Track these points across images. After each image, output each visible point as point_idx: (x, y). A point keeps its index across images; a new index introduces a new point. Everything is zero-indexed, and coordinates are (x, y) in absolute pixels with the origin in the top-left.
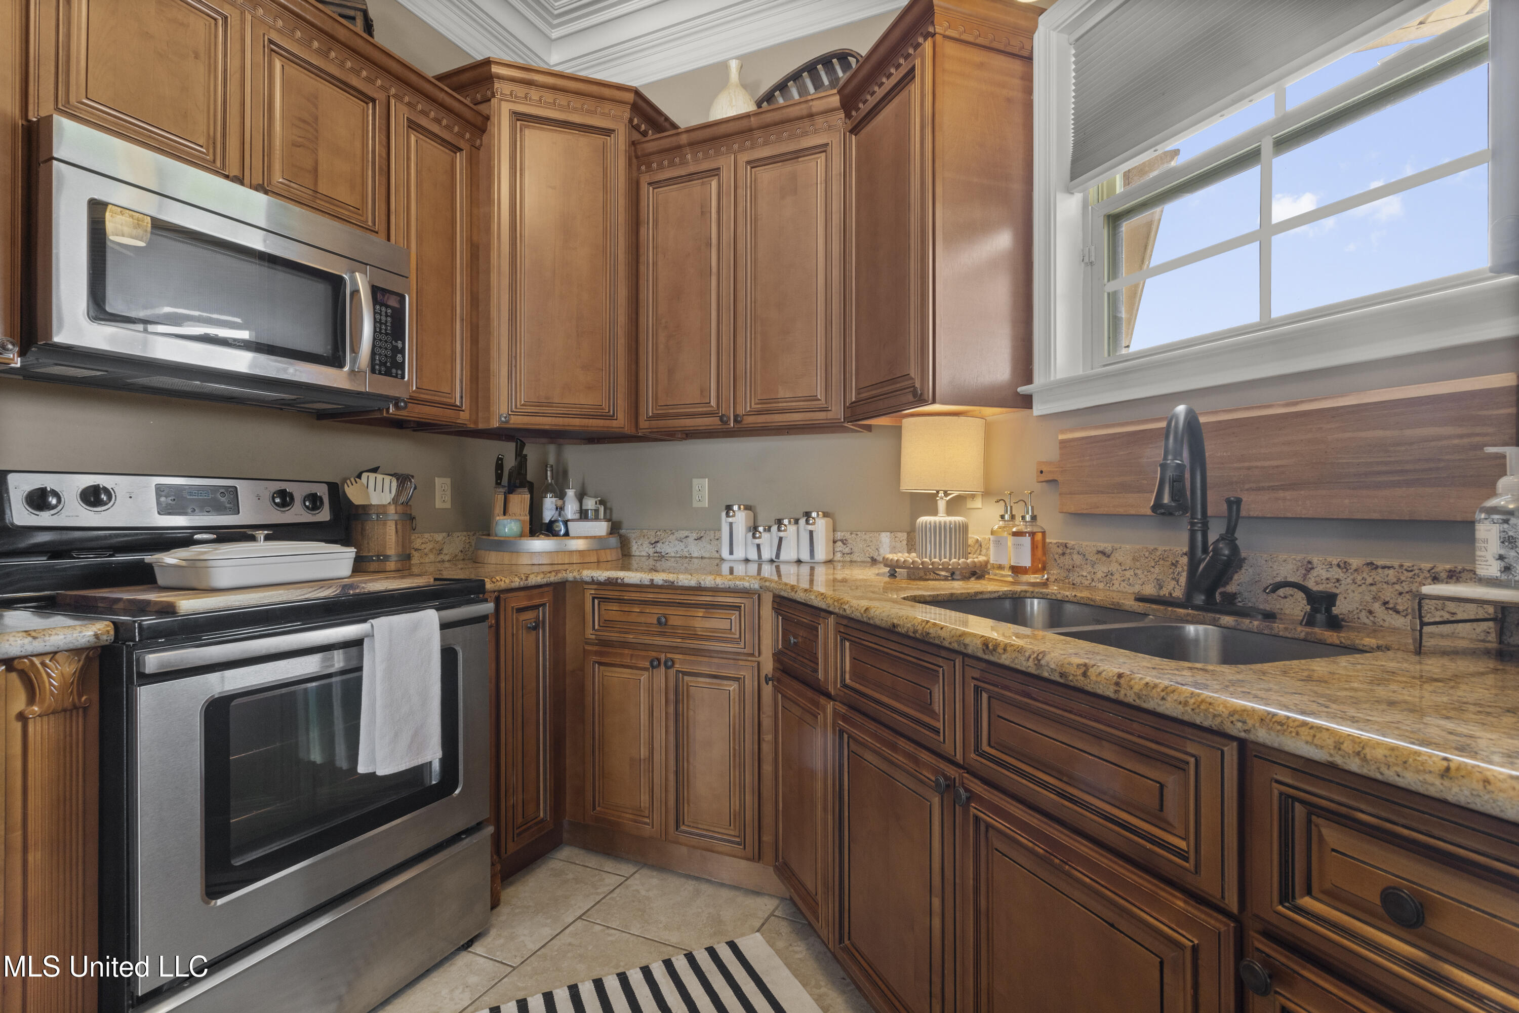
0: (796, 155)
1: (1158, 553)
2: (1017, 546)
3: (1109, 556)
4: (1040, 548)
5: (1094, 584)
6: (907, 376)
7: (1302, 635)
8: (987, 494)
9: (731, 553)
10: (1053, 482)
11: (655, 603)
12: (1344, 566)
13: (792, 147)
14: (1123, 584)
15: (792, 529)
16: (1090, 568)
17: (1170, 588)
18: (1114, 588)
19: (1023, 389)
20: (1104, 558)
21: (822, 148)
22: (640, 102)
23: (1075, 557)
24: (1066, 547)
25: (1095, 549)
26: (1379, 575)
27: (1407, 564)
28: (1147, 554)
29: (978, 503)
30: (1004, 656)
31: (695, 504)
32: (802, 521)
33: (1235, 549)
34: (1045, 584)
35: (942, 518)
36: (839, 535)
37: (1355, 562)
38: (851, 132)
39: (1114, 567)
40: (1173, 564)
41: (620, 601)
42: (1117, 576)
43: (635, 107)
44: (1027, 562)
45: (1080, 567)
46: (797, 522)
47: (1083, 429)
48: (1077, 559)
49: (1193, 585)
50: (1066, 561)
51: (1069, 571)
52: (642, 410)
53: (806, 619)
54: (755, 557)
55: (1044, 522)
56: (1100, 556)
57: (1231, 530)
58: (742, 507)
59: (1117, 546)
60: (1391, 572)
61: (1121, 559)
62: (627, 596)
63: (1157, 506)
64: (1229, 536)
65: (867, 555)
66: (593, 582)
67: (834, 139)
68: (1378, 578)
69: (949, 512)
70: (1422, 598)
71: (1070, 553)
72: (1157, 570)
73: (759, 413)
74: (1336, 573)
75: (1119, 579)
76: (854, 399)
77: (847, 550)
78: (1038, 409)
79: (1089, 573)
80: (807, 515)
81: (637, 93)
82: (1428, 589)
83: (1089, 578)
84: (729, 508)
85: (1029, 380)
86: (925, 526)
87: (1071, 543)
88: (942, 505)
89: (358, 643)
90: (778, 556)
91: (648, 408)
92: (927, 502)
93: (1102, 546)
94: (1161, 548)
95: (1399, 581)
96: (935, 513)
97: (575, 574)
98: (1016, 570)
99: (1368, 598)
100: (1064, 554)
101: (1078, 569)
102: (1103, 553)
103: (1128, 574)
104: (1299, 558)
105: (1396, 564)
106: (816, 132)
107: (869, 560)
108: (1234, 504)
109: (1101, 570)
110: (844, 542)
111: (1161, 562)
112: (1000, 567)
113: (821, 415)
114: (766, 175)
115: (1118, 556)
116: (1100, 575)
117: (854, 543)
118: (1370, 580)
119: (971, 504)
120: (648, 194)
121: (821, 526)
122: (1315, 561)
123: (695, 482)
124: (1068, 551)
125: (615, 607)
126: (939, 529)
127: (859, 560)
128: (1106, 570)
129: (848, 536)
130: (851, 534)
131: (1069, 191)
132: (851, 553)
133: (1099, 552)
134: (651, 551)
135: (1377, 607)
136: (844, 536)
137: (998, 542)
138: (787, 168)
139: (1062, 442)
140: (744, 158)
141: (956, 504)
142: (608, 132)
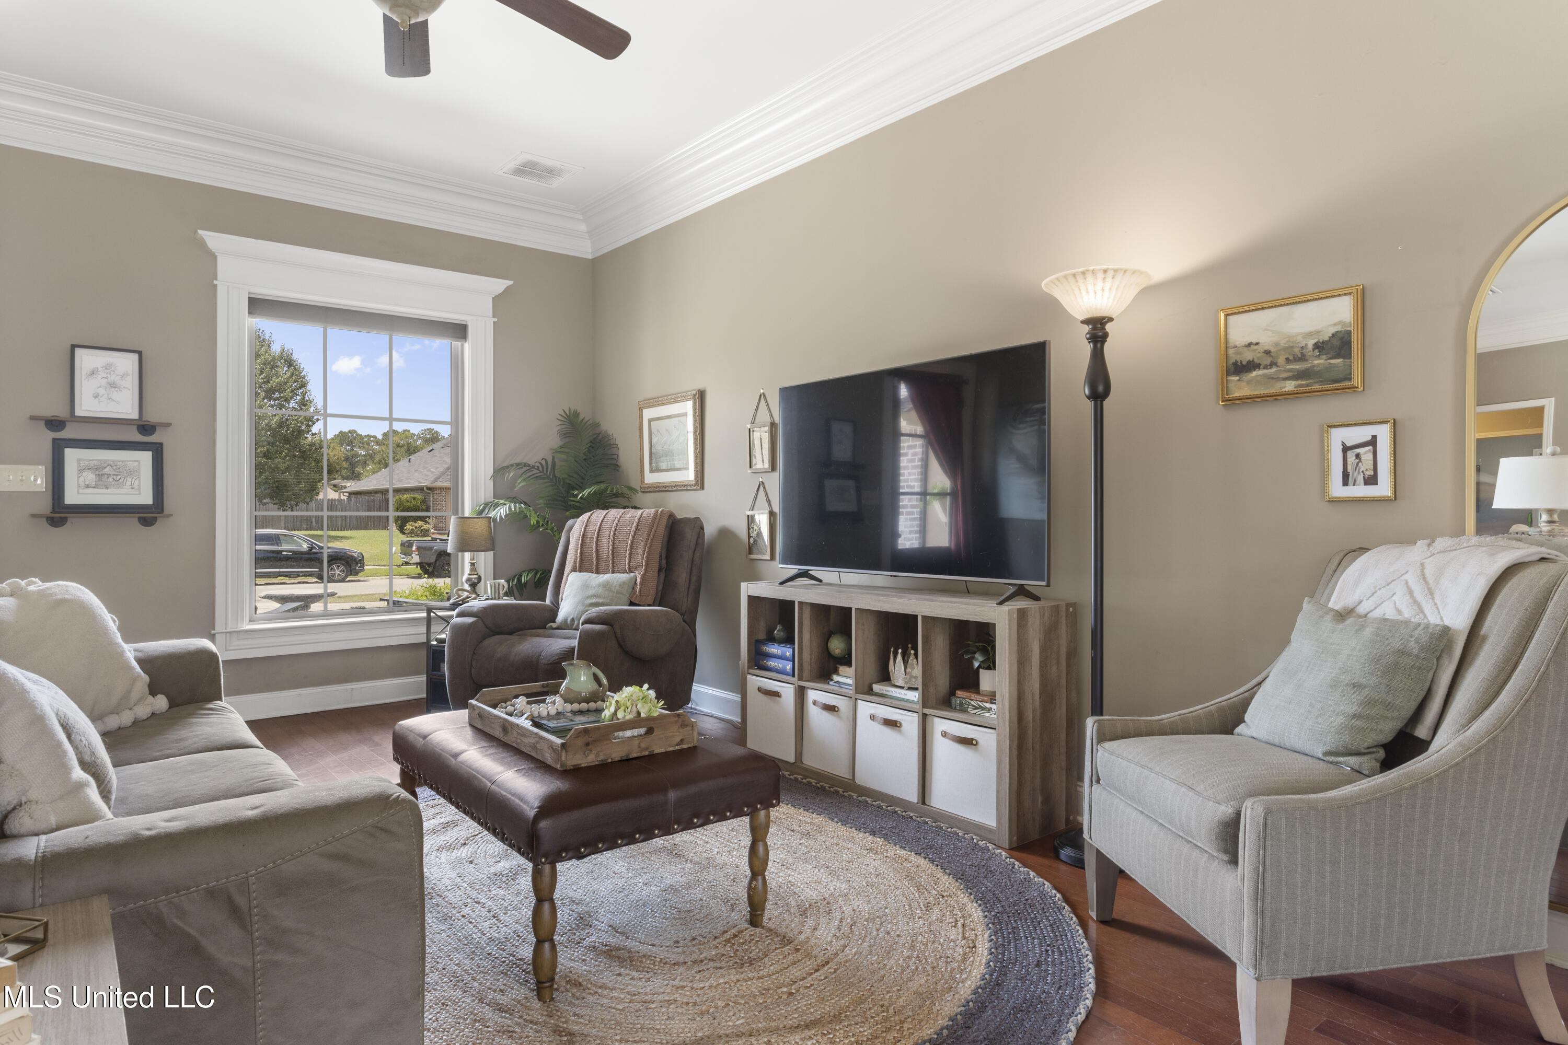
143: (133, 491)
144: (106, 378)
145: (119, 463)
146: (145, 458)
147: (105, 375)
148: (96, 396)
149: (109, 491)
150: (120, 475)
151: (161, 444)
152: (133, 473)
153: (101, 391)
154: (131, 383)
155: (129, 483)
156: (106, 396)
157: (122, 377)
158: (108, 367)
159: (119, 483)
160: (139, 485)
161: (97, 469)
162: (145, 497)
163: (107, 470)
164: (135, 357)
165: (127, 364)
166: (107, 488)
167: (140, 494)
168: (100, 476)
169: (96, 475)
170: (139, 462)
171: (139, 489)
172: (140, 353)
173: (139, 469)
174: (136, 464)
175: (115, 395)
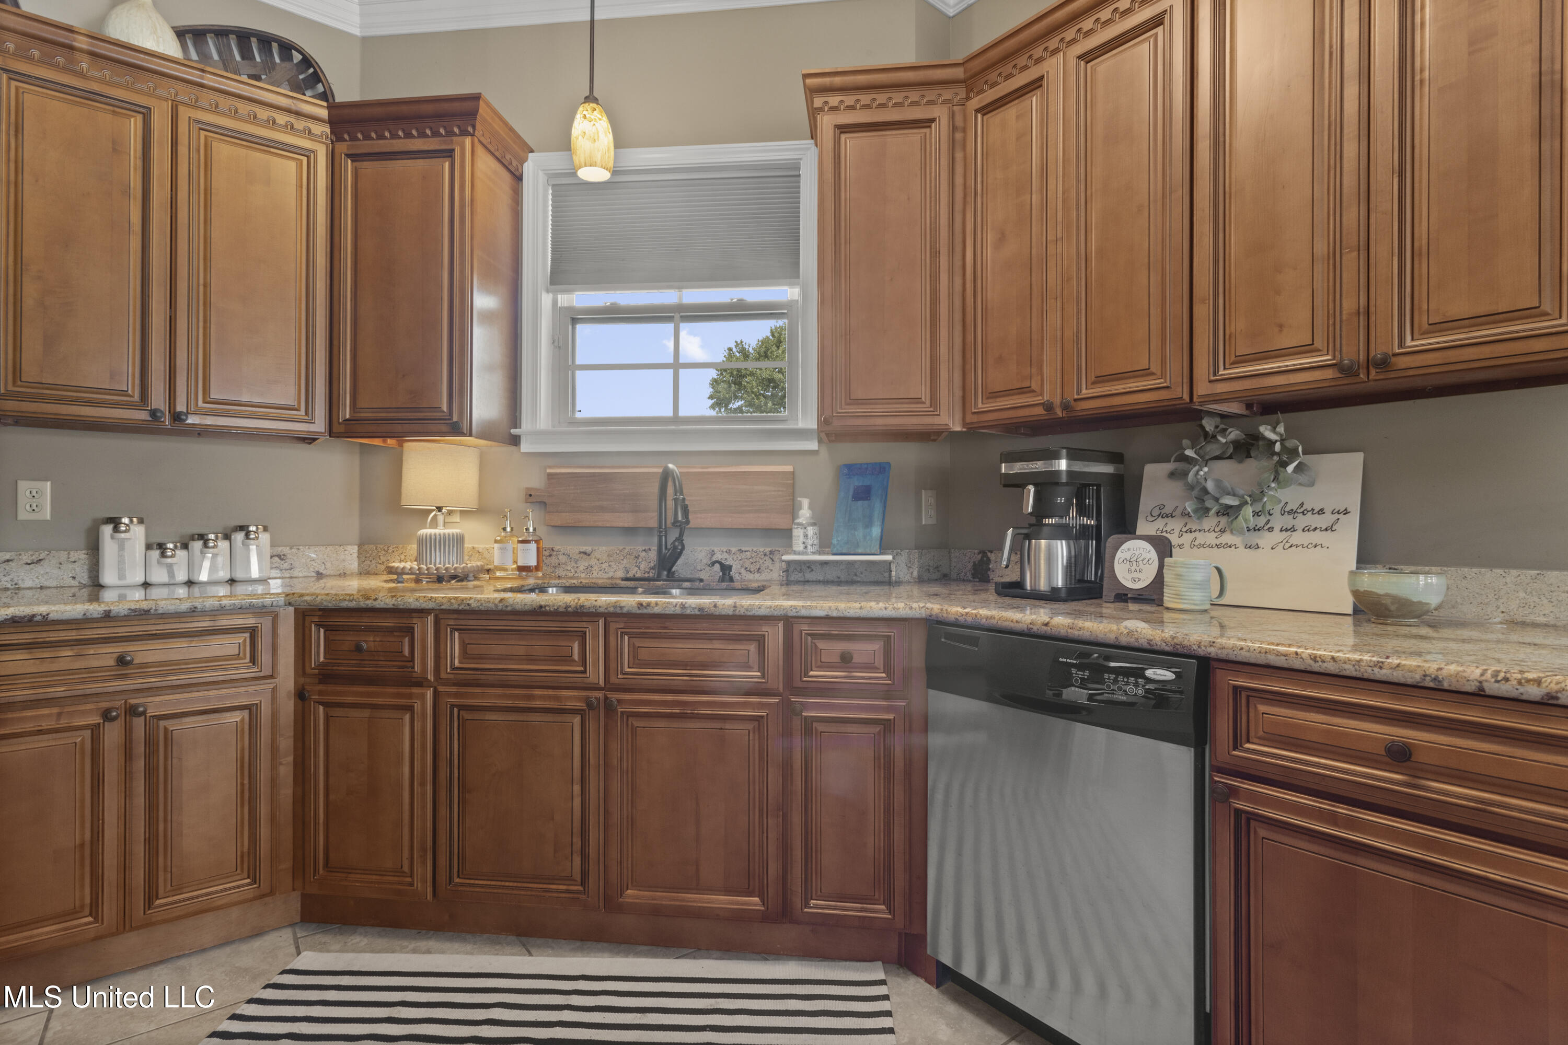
1: (626, 551)
3: (589, 555)
5: (577, 575)
7: (725, 587)
9: (121, 576)
10: (539, 503)
12: (729, 552)
14: (600, 573)
16: (573, 564)
17: (634, 572)
18: (593, 576)
19: (512, 431)
20: (585, 556)
21: (304, 151)
23: (561, 557)
24: (552, 550)
25: (578, 551)
26: (744, 555)
27: (755, 549)
28: (618, 552)
30: (656, 608)
32: (236, 536)
35: (441, 529)
36: (279, 550)
37: (734, 550)
39: (593, 562)
40: (636, 557)
42: (595, 567)
45: (565, 564)
47: (562, 467)
48: (563, 559)
51: (555, 567)
53: (387, 623)
54: (164, 580)
55: (539, 532)
56: (582, 555)
57: (682, 535)
58: (135, 520)
59: (594, 548)
60: (748, 553)
61: (599, 556)
64: (680, 539)
65: (312, 569)
68: (743, 557)
69: (446, 526)
71: (556, 555)
72: (625, 561)
73: (212, 414)
74: (725, 555)
75: (598, 570)
76: (348, 417)
77: (286, 566)
78: (525, 447)
79: (573, 567)
80: (243, 529)
83: (573, 570)
84: (115, 522)
85: (517, 424)
87: (557, 548)
88: (442, 519)
93: (584, 549)
94: (628, 548)
95: (752, 557)
96: (433, 525)
99: (739, 567)
100: (550, 556)
101: (563, 566)
102: (585, 553)
103: (604, 566)
104: (708, 549)
105: (750, 549)
107: (314, 574)
109: (583, 565)
110: (281, 557)
111: (628, 556)
113: (298, 428)
115: (596, 554)
116: (581, 568)
117: (295, 558)
118: (740, 558)
121: (260, 540)
122: (716, 550)
124: (555, 553)
127: (301, 575)
128: (586, 564)
129: (286, 550)
130: (291, 548)
131: (548, 291)
132: (291, 569)
133: (581, 553)
135: (743, 571)
136: (281, 551)
139: (550, 475)
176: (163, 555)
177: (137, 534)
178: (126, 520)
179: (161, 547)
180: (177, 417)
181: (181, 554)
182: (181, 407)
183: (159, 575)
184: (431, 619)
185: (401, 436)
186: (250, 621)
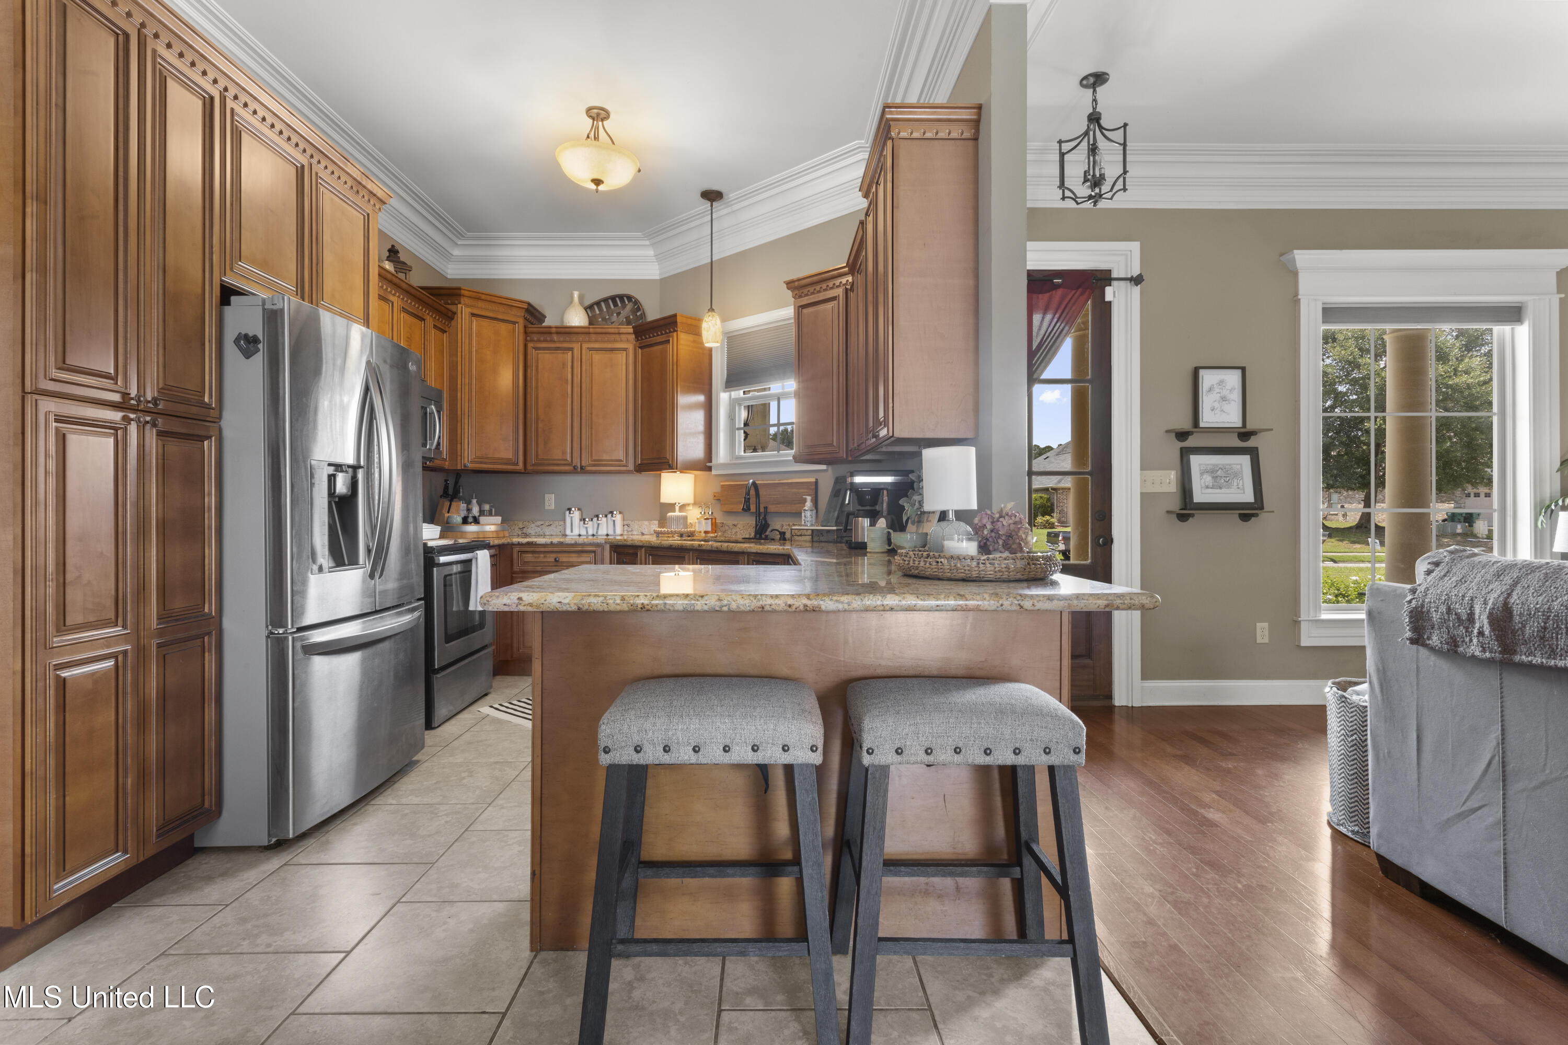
0: (612, 350)
1: (747, 523)
2: (706, 523)
4: (714, 525)
5: (731, 536)
6: (666, 458)
8: (695, 504)
9: (572, 531)
10: (719, 500)
11: (552, 552)
13: (610, 346)
14: (740, 535)
15: (604, 519)
16: (730, 531)
17: (749, 533)
19: (708, 464)
20: (735, 527)
21: (625, 350)
22: (530, 308)
24: (718, 523)
25: (730, 523)
28: (742, 523)
29: (691, 508)
31: (547, 507)
32: (609, 516)
33: (766, 521)
34: (716, 537)
35: (677, 513)
36: (626, 523)
38: (639, 347)
39: (737, 529)
40: (750, 525)
41: (533, 552)
43: (527, 310)
44: (709, 529)
46: (606, 516)
47: (728, 481)
48: (727, 528)
49: (756, 533)
50: (723, 529)
51: (723, 532)
52: (528, 461)
53: (631, 551)
54: (585, 533)
55: (715, 515)
57: (765, 516)
58: (577, 509)
59: (738, 522)
62: (538, 550)
63: (743, 509)
64: (765, 519)
65: (640, 531)
66: (519, 544)
67: (630, 347)
69: (680, 512)
70: (792, 529)
71: (724, 526)
72: (749, 529)
73: (594, 465)
75: (739, 533)
76: (640, 462)
77: (629, 530)
78: (714, 472)
80: (612, 513)
81: (529, 304)
82: (793, 528)
83: (730, 534)
84: (569, 510)
85: (711, 461)
86: (671, 517)
88: (677, 508)
89: (469, 561)
90: (597, 532)
91: (532, 459)
92: (671, 506)
93: (732, 522)
96: (674, 511)
97: (509, 540)
98: (706, 532)
100: (722, 526)
101: (726, 531)
102: (734, 525)
103: (741, 532)
104: (776, 523)
106: (621, 341)
108: (766, 508)
109: (734, 531)
110: (628, 525)
112: (700, 532)
113: (624, 468)
114: (597, 357)
115: (739, 526)
119: (688, 508)
120: (532, 353)
121: (618, 518)
123: (546, 496)
125: (530, 555)
126: (678, 518)
129: (630, 522)
130: (633, 521)
131: (725, 392)
132: (632, 531)
133: (732, 525)
134: (520, 533)
136: (628, 523)
137: (699, 523)
138: (608, 355)
139: (722, 485)
140: (585, 346)
141: (683, 507)
142: (514, 323)
143: (1239, 491)
144: (1220, 393)
145: (1227, 467)
146: (1244, 461)
147: (1218, 391)
148: (1213, 409)
149: (1223, 491)
150: (1229, 476)
151: (1257, 449)
152: (1237, 475)
153: (1216, 405)
154: (1236, 396)
155: (1235, 484)
156: (1219, 409)
157: (1231, 391)
158: (1221, 383)
159: (1228, 484)
160: (1243, 486)
161: (1212, 472)
162: (1248, 496)
163: (1219, 473)
164: (1239, 372)
165: (1233, 379)
166: (1221, 488)
167: (1244, 493)
168: (1215, 478)
169: (1213, 477)
170: (1241, 465)
171: (1243, 489)
172: (1243, 369)
173: (1242, 472)
174: (1239, 467)
175: (1226, 407)
176: (584, 523)
177: (576, 515)
178: (573, 509)
179: (584, 520)
180: (582, 468)
181: (590, 523)
182: (583, 464)
183: (583, 532)
184: (643, 550)
185: (661, 470)
186: (594, 549)
